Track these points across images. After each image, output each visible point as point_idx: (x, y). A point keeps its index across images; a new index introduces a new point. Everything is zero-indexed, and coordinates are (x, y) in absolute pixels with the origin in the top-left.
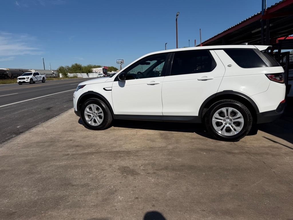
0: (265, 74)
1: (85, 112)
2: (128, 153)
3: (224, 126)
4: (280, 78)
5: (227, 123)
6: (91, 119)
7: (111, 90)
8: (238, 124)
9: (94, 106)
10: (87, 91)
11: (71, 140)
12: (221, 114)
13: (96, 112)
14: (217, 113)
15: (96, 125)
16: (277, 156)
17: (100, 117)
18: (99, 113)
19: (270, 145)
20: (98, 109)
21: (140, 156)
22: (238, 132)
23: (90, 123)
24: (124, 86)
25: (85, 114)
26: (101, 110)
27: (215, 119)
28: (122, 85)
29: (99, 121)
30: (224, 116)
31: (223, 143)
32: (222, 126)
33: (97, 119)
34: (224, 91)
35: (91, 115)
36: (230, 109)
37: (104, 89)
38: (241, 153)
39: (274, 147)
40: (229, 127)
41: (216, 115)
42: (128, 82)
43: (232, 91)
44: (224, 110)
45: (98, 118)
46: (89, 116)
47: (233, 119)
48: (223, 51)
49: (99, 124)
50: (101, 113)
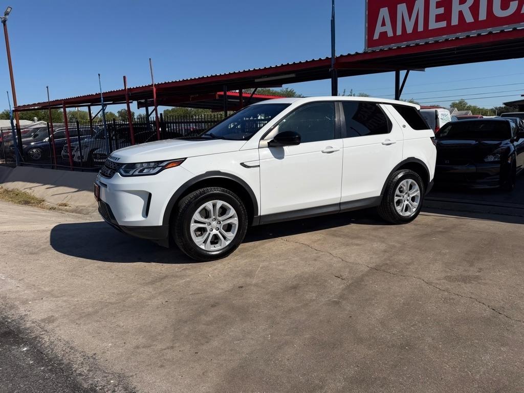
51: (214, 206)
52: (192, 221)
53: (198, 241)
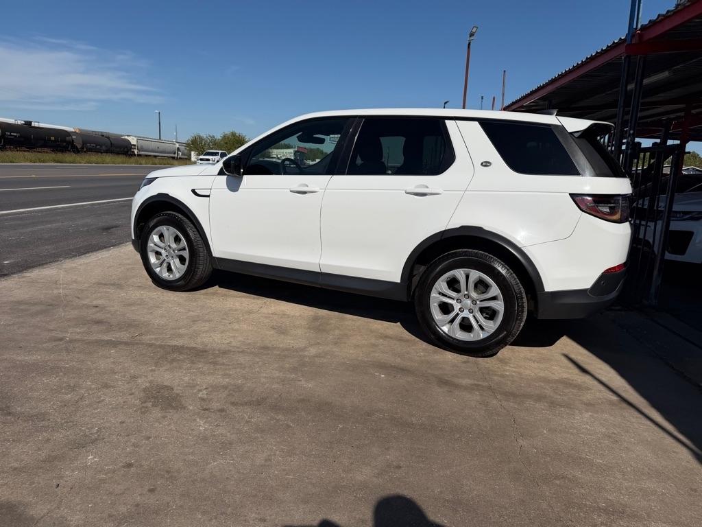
0: (570, 194)
1: (151, 245)
2: (199, 354)
3: (458, 314)
4: (610, 208)
5: (465, 306)
6: (161, 261)
7: (208, 196)
8: (490, 314)
9: (169, 231)
10: (156, 194)
11: (97, 307)
12: (453, 284)
13: (174, 246)
14: (442, 281)
15: (171, 277)
16: (561, 406)
17: (182, 259)
18: (180, 250)
19: (565, 376)
20: (177, 240)
21: (223, 364)
22: (487, 335)
23: (158, 270)
24: (237, 191)
25: (149, 250)
26: (184, 242)
27: (438, 295)
28: (234, 186)
29: (179, 270)
30: (458, 291)
31: (449, 356)
32: (452, 315)
33: (174, 262)
34: (463, 228)
35: (163, 252)
36: (475, 275)
37: (193, 191)
38: (474, 388)
39: (571, 384)
40: (468, 319)
41: (441, 285)
42: (250, 181)
43: (480, 229)
44: (460, 274)
45: (177, 261)
46: (158, 254)
47: (481, 301)
48: (476, 123)
49: (178, 275)
50: (184, 249)
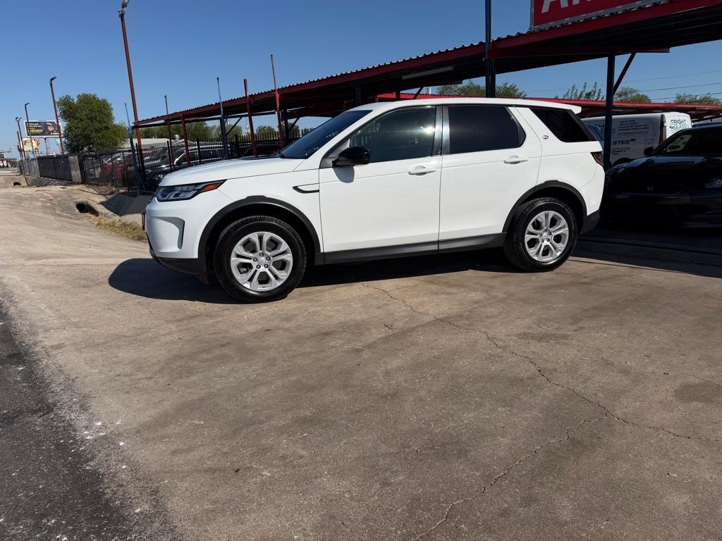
51: (261, 238)
52: (233, 254)
53: (242, 279)
